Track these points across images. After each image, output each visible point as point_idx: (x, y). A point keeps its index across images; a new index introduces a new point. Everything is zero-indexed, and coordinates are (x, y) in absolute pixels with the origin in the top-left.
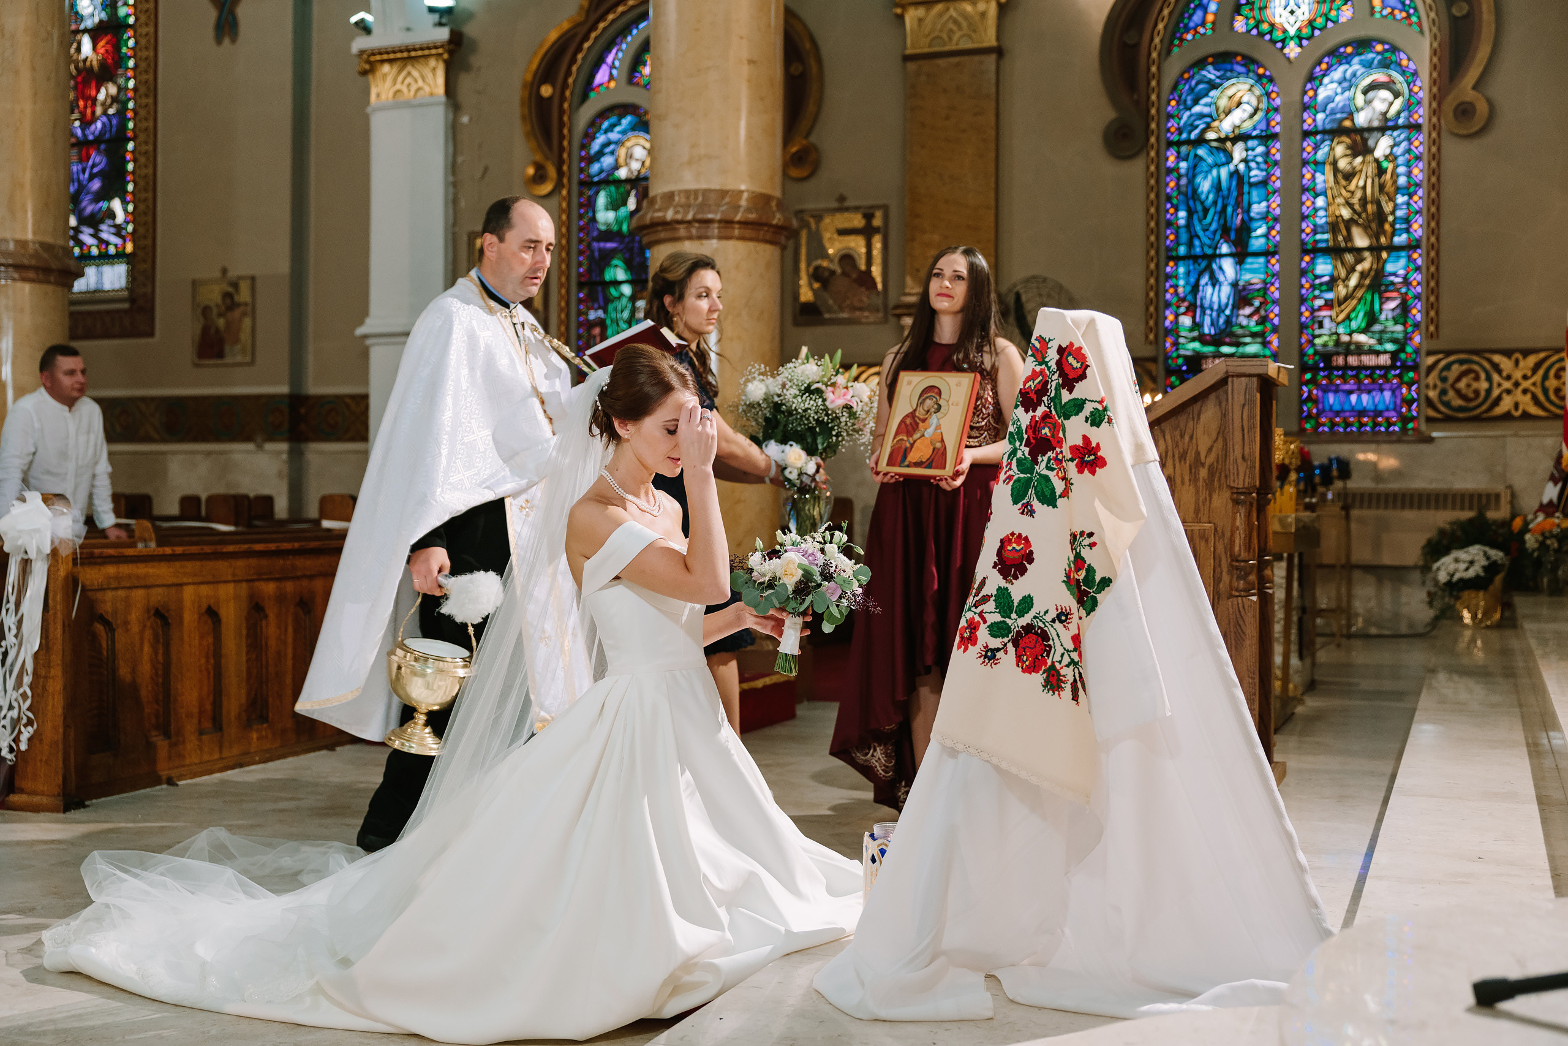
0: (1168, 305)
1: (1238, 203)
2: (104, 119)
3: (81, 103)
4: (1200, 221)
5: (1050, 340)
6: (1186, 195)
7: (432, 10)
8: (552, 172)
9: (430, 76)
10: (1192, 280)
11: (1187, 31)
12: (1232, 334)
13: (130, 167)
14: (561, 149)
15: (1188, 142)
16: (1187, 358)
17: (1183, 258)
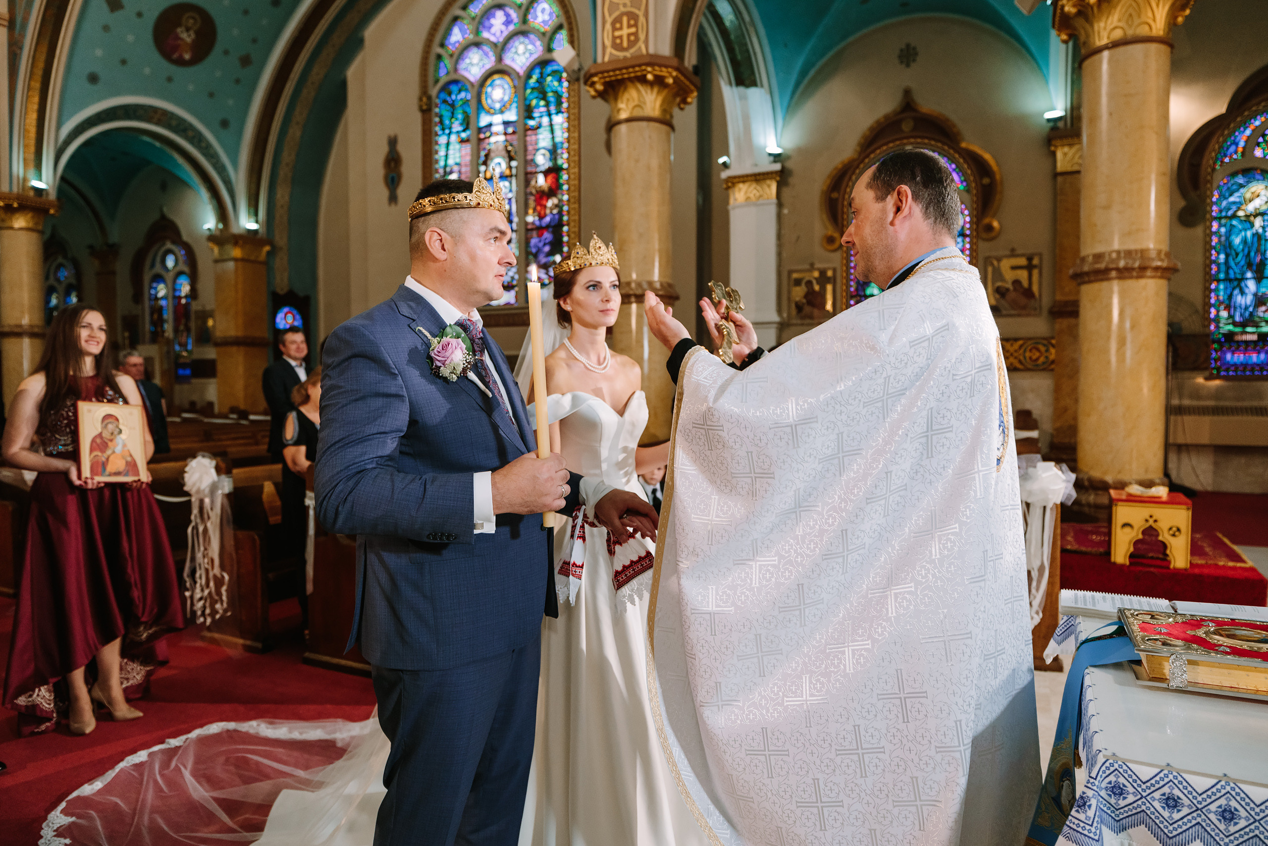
0: (1213, 305)
1: (1258, 251)
2: (551, 216)
3: (539, 208)
4: (1234, 259)
6: (1224, 245)
7: (770, 155)
9: (767, 190)
10: (1229, 292)
11: (1225, 156)
12: (1254, 321)
13: (565, 239)
14: (843, 226)
15: (1226, 217)
16: (1224, 335)
17: (1223, 280)
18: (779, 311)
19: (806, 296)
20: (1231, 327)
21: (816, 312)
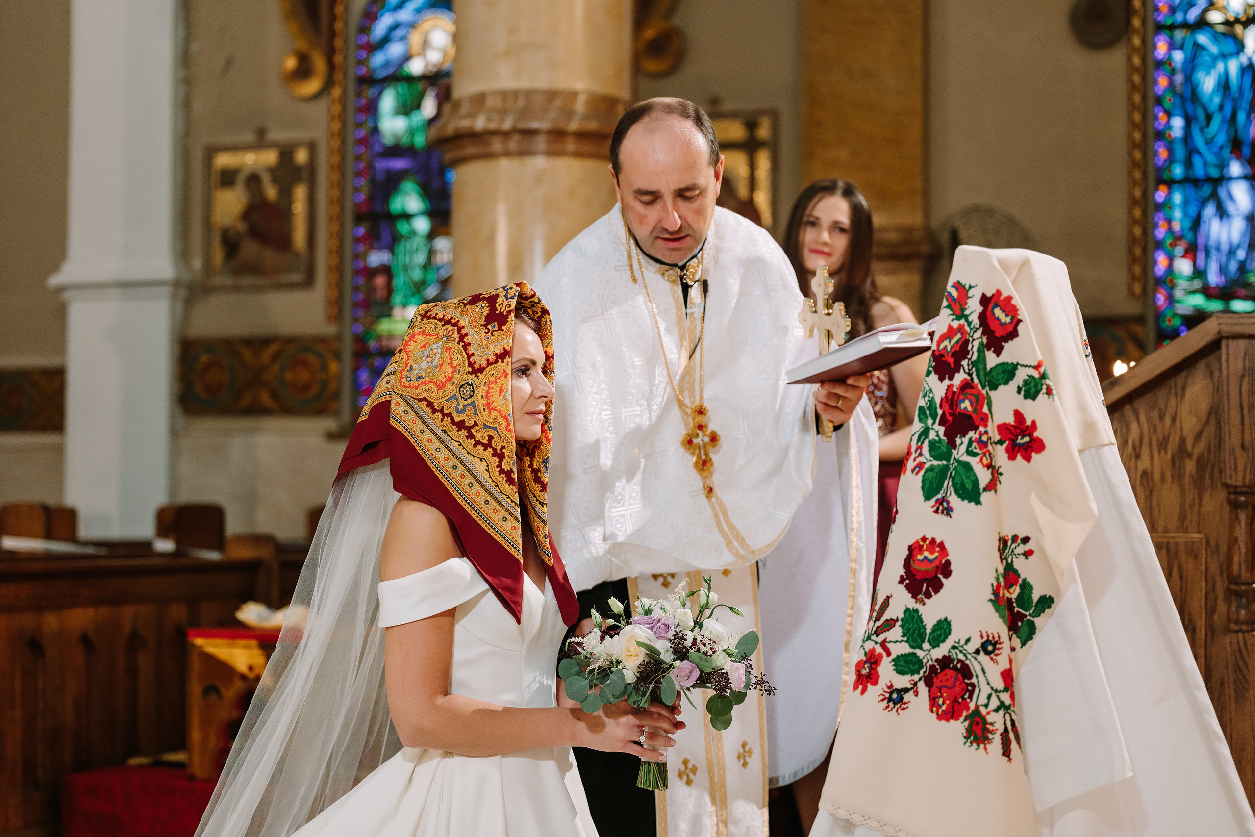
0: (1159, 245)
4: (1202, 130)
5: (970, 287)
6: (1181, 96)
8: (319, 64)
10: (1193, 210)
12: (1248, 285)
14: (333, 34)
15: (1185, 25)
16: (1183, 315)
18: (182, 253)
19: (247, 214)
20: (1198, 300)
21: (269, 256)
